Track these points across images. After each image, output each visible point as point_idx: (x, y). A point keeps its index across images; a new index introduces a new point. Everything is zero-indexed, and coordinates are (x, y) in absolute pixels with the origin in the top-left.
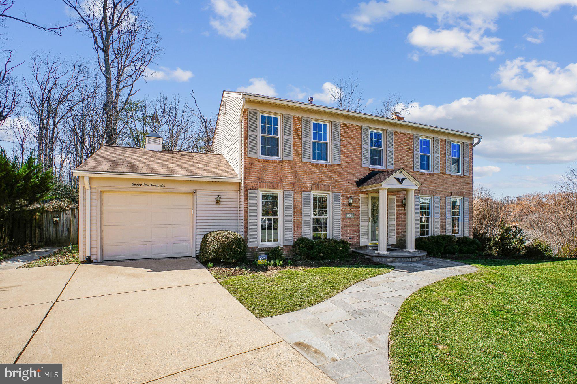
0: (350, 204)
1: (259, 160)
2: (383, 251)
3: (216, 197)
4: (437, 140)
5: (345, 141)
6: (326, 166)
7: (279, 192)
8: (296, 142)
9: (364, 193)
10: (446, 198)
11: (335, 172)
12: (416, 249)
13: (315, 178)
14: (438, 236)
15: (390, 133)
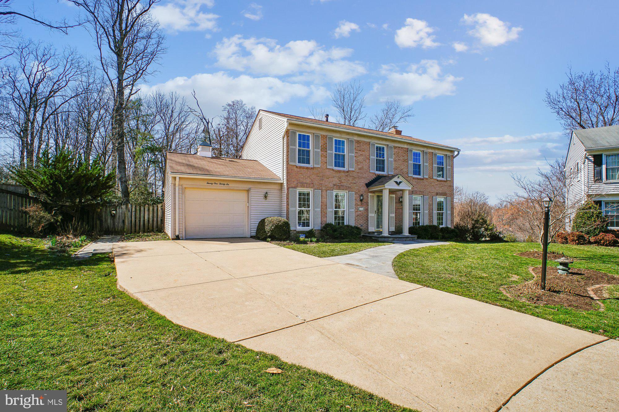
0: (361, 200)
1: (297, 167)
2: (386, 234)
3: (264, 193)
4: (426, 153)
5: (357, 153)
6: (344, 172)
7: (310, 190)
8: (323, 154)
9: (372, 192)
10: (433, 197)
11: (351, 176)
12: (409, 233)
13: (336, 181)
14: (427, 226)
15: (391, 147)
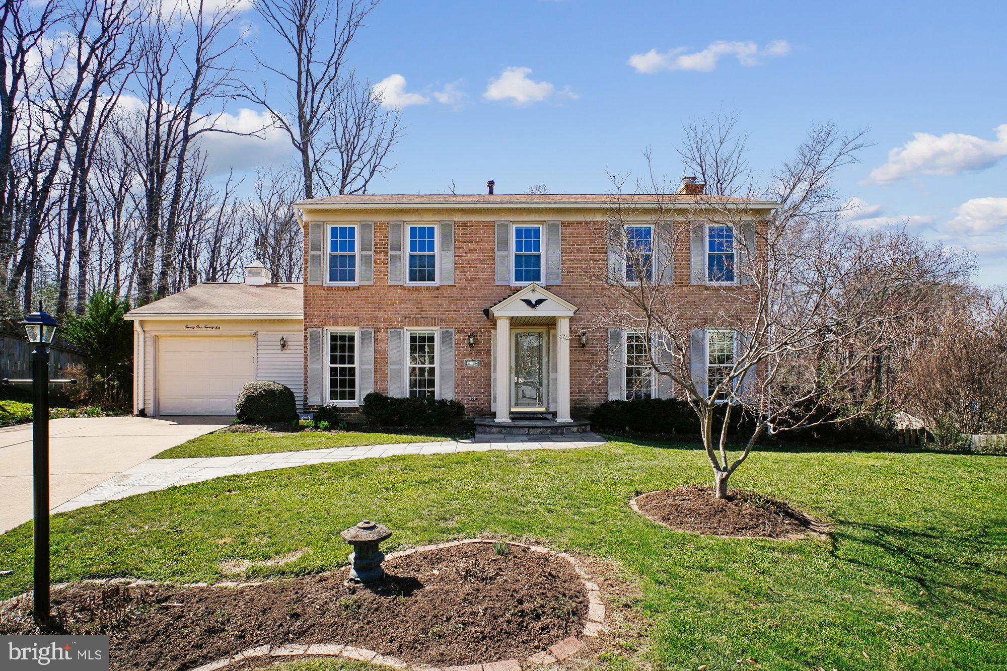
0: (471, 345)
1: (325, 288)
2: (502, 417)
3: (279, 339)
4: (667, 225)
5: (463, 248)
6: (429, 289)
7: (356, 331)
8: (379, 259)
10: (690, 329)
11: (446, 297)
13: (410, 308)
15: (556, 226)
